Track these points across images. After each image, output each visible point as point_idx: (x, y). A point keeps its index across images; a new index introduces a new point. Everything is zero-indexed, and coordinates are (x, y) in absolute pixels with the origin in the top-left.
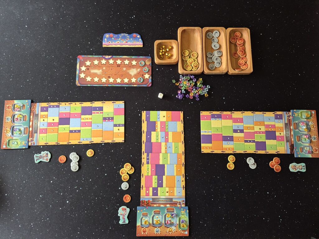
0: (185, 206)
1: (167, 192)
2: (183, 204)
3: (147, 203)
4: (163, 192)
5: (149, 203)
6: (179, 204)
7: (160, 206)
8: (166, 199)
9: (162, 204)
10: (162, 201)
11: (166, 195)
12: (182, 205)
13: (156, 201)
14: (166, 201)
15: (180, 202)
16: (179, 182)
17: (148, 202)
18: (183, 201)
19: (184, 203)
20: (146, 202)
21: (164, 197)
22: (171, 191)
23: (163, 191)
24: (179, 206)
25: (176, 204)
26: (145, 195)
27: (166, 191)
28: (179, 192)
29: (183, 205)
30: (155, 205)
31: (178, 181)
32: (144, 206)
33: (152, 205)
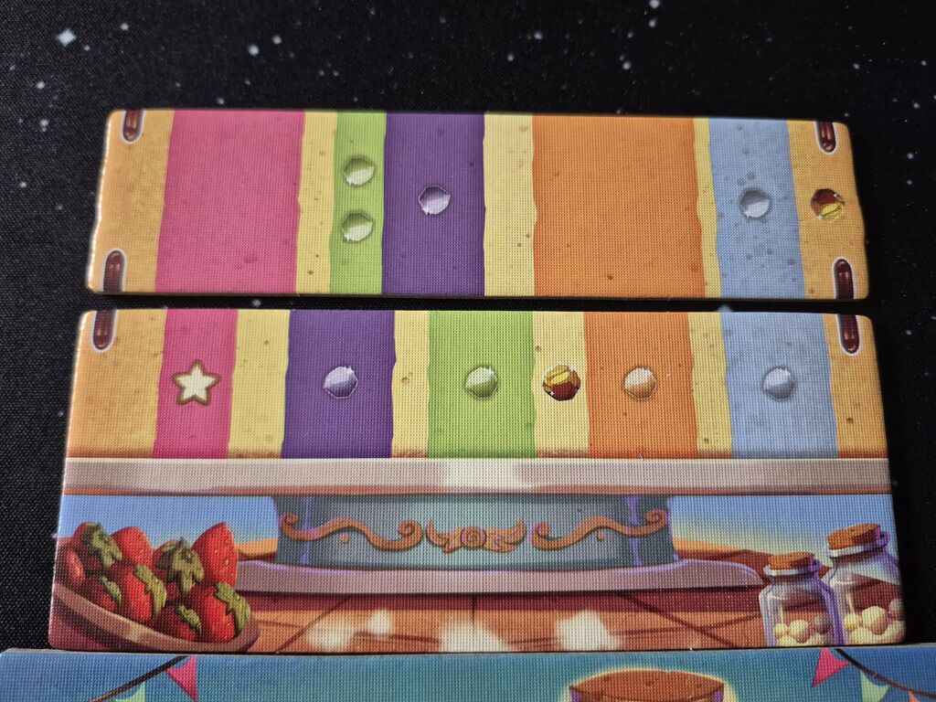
0: (895, 629)
1: (564, 392)
2: (866, 593)
3: (173, 579)
4: (485, 392)
5: (209, 584)
6: (794, 607)
7: (424, 644)
8: (535, 515)
9: (473, 602)
10: (474, 540)
11: (542, 440)
12: (850, 619)
13: (354, 549)
14: (543, 538)
15: (806, 567)
16: (757, 209)
17: (191, 571)
18: (869, 543)
19: (877, 570)
20: (163, 563)
21: (502, 475)
22: (639, 378)
23: (480, 377)
24: (789, 631)
25: (743, 597)
26: (146, 436)
27: (543, 370)
28: (778, 379)
29: (873, 614)
30: (333, 632)
31: (751, 195)
32: (115, 643)
33: (273, 625)
